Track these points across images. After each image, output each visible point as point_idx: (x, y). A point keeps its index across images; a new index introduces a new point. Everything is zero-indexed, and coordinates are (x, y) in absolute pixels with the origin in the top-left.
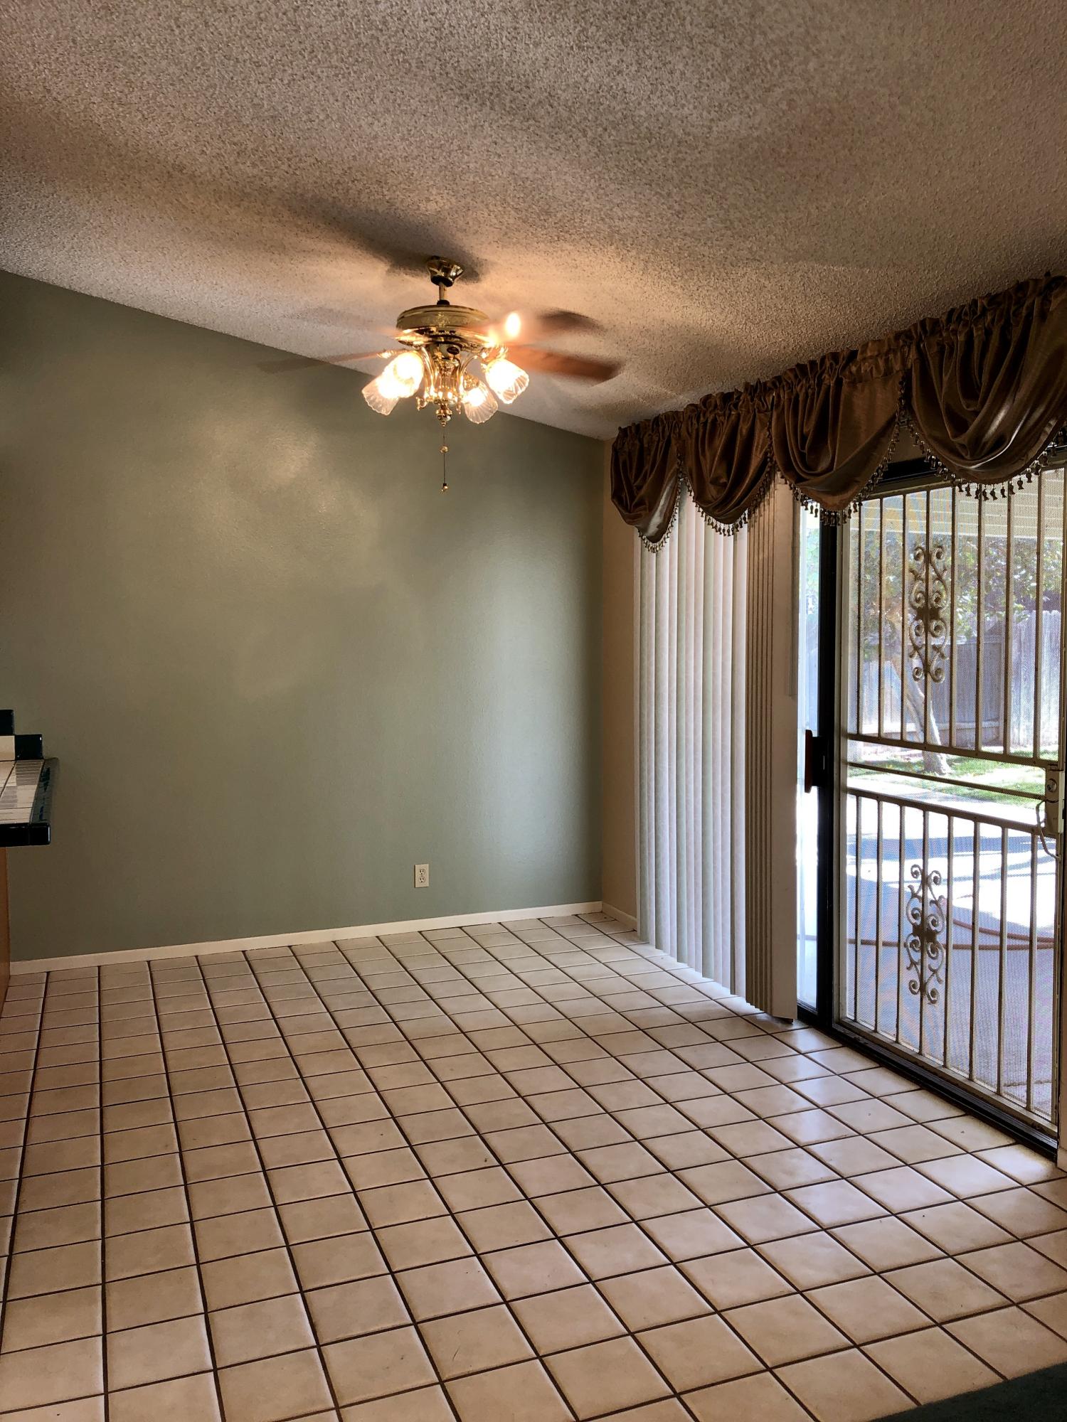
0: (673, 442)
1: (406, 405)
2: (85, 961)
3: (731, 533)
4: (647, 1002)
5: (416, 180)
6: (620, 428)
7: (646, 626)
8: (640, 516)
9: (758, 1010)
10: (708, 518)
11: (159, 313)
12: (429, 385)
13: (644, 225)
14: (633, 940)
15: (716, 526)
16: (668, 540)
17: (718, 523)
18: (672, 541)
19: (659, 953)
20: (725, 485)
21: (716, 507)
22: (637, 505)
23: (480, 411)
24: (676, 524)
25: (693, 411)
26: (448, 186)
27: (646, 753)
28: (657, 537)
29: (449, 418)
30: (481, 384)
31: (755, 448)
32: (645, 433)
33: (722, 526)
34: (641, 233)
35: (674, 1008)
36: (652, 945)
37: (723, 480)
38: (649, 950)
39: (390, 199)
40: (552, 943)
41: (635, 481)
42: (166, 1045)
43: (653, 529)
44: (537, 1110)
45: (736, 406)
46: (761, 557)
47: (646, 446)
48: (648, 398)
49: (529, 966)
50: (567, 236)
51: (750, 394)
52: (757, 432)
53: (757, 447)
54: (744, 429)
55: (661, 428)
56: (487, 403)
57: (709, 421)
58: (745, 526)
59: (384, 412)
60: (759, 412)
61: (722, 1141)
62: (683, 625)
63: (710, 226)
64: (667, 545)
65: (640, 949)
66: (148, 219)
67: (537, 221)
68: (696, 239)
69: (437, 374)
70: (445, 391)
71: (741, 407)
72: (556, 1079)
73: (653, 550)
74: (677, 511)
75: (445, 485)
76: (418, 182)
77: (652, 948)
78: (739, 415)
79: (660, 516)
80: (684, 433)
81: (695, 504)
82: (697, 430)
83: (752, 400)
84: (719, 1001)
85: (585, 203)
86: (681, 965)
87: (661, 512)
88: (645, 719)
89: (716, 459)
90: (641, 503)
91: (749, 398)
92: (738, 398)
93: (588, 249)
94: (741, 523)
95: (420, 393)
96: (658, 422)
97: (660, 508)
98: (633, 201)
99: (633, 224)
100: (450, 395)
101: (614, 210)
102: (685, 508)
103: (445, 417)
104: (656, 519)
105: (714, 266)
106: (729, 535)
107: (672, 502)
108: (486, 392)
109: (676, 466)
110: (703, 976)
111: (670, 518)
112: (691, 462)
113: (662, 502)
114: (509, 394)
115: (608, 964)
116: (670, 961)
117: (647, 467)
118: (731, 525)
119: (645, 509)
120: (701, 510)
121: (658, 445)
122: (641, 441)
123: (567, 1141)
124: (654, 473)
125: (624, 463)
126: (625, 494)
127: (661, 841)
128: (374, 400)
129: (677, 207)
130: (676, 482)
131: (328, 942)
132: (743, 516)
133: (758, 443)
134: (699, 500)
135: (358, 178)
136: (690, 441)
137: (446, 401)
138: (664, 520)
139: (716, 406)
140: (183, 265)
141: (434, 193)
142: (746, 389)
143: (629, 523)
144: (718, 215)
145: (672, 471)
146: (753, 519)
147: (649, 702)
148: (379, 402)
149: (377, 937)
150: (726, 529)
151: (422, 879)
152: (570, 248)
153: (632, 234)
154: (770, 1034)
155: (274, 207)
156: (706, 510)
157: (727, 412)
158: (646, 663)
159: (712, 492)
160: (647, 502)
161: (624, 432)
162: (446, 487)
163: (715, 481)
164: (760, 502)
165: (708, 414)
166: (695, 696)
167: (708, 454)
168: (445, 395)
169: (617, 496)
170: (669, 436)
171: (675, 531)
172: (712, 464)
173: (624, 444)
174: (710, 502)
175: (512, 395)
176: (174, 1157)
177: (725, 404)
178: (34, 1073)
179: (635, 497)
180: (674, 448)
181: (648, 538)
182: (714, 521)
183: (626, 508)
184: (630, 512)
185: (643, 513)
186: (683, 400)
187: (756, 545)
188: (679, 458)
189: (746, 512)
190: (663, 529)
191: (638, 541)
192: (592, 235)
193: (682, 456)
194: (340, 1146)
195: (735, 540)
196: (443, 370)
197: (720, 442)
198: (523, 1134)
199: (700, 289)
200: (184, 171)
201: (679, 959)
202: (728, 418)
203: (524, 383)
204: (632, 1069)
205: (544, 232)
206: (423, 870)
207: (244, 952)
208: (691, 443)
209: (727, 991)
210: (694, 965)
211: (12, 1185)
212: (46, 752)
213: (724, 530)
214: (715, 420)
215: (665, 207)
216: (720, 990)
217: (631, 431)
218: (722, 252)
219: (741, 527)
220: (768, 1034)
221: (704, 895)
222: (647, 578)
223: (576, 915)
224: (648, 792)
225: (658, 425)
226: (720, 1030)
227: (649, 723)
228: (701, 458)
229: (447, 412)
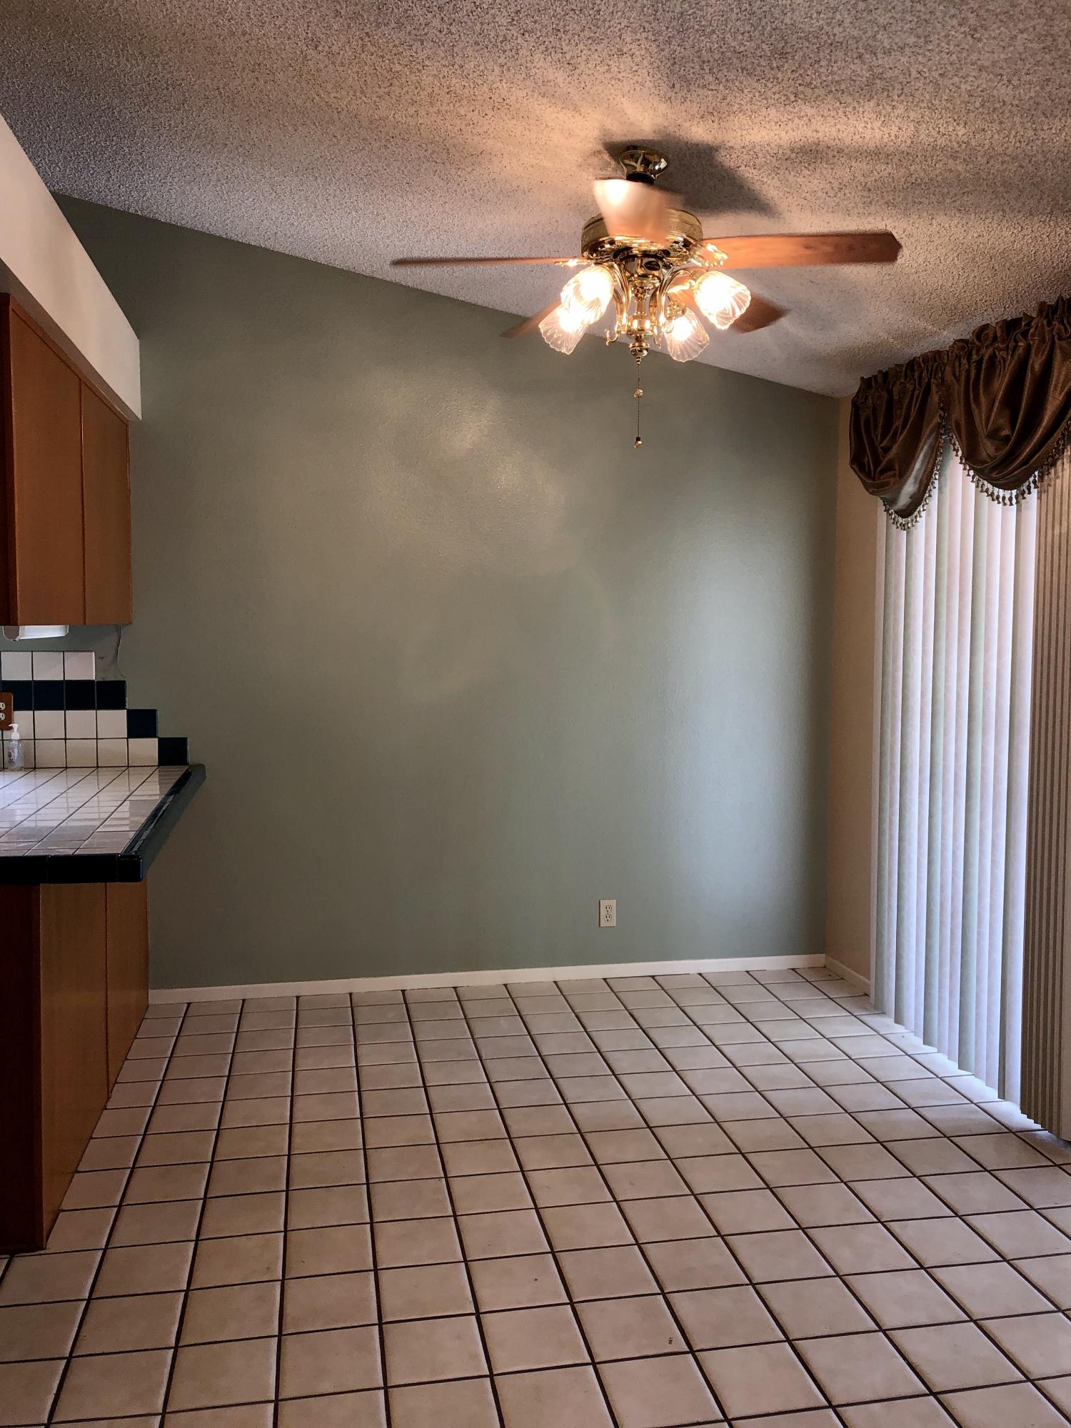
0: (934, 388)
1: (592, 341)
2: (229, 993)
3: (1014, 501)
4: (886, 1100)
5: (605, 21)
6: (862, 378)
7: (891, 621)
8: (887, 484)
9: (1038, 1126)
10: (980, 484)
11: (322, 260)
12: (622, 312)
13: (920, 58)
14: (866, 1009)
15: (993, 493)
16: (923, 514)
17: (996, 490)
18: (928, 515)
19: (899, 1029)
20: (1007, 438)
21: (994, 469)
22: (883, 471)
23: (686, 348)
24: (935, 493)
25: (963, 348)
26: (647, 25)
27: (887, 780)
28: (909, 511)
29: (645, 353)
30: (688, 311)
31: (1052, 386)
32: (895, 382)
33: (1001, 493)
34: (914, 74)
35: (923, 1111)
36: (889, 1016)
37: (1006, 432)
38: (885, 1023)
39: (572, 57)
40: (764, 1007)
41: (882, 441)
42: (295, 1116)
43: (904, 500)
44: (742, 1260)
45: (1025, 334)
46: (1057, 532)
47: (896, 398)
48: (901, 337)
49: (734, 1035)
50: (808, 92)
51: (1047, 317)
52: (1056, 364)
53: (1056, 386)
54: (1037, 363)
55: (917, 374)
56: (696, 336)
57: (986, 358)
58: (1034, 492)
59: (564, 350)
60: (1060, 339)
61: (1006, 1345)
62: (943, 620)
63: (1021, 49)
64: (922, 521)
65: (874, 1020)
66: (290, 128)
67: (767, 70)
68: (996, 75)
69: (631, 295)
70: (641, 318)
71: (1033, 335)
72: (766, 1212)
73: (904, 527)
74: (937, 477)
75: (638, 439)
76: (607, 24)
77: (890, 1020)
78: (1028, 349)
79: (915, 482)
80: (949, 377)
81: (962, 466)
82: (968, 371)
83: (1049, 324)
84: (981, 1105)
85: (837, 30)
86: (927, 1049)
87: (916, 478)
88: (889, 736)
89: (997, 404)
90: (889, 467)
91: (1045, 322)
92: (1029, 324)
93: (836, 110)
94: (1029, 488)
95: (608, 320)
96: (913, 366)
97: (914, 473)
98: (909, 18)
99: (904, 59)
100: (647, 325)
101: (879, 37)
102: (948, 472)
103: (641, 351)
104: (909, 488)
105: (1017, 119)
106: (1011, 504)
107: (930, 466)
108: (695, 322)
109: (937, 419)
110: (959, 1068)
111: (927, 485)
112: (958, 413)
113: (917, 466)
114: (723, 316)
115: (833, 1040)
116: (914, 1042)
117: (898, 423)
118: (1014, 492)
119: (894, 476)
120: (972, 473)
121: (913, 395)
122: (890, 392)
123: (785, 1320)
124: (905, 433)
125: (867, 422)
126: (868, 459)
127: (905, 892)
128: (551, 336)
129: (972, 19)
130: (936, 439)
131: (498, 986)
132: (1031, 479)
133: (1057, 381)
134: (971, 459)
135: (530, 29)
136: (956, 387)
137: (642, 330)
138: (920, 487)
139: (995, 338)
140: (338, 192)
141: (628, 40)
142: (1040, 311)
143: (873, 493)
144: (1034, 28)
145: (931, 426)
146: (1046, 483)
147: (894, 718)
148: (558, 339)
149: (555, 982)
150: (1007, 496)
151: (608, 917)
152: (811, 111)
153: (901, 78)
154: (1059, 1166)
155: (430, 90)
156: (977, 472)
157: (1012, 345)
158: (890, 668)
159: (988, 449)
160: (897, 467)
161: (867, 383)
162: (640, 442)
163: (993, 435)
164: (1058, 459)
165: (983, 350)
166: (958, 712)
167: (983, 399)
168: (640, 323)
169: (857, 461)
170: (929, 384)
171: (933, 502)
172: (989, 413)
173: (867, 397)
174: (986, 462)
175: (728, 319)
176: (274, 1288)
177: (1008, 334)
178: (143, 1140)
179: (882, 462)
180: (935, 398)
181: (896, 512)
182: (990, 486)
183: (868, 475)
184: (873, 479)
185: (892, 480)
186: (946, 337)
187: (1050, 516)
188: (942, 409)
189: (1036, 473)
190: (918, 500)
191: (882, 516)
192: (843, 87)
193: (946, 406)
194: (482, 1294)
195: (1019, 510)
196: (639, 291)
197: (1000, 385)
198: (724, 1300)
199: (992, 162)
200: (320, 48)
201: (927, 1041)
202: (1013, 351)
203: (744, 302)
204: (870, 1204)
205: (776, 89)
206: (609, 907)
207: (403, 991)
208: (958, 389)
209: (993, 1093)
210: (947, 1050)
211: (76, 1309)
212: (192, 757)
213: (1004, 498)
214: (993, 358)
215: (955, 22)
216: (985, 1091)
217: (876, 381)
218: (1033, 94)
219: (1030, 493)
220: (1056, 1165)
221: (964, 965)
222: (893, 563)
223: (793, 969)
224: (890, 829)
225: (913, 370)
226: (987, 1151)
227: (893, 743)
228: (973, 406)
229: (644, 345)
